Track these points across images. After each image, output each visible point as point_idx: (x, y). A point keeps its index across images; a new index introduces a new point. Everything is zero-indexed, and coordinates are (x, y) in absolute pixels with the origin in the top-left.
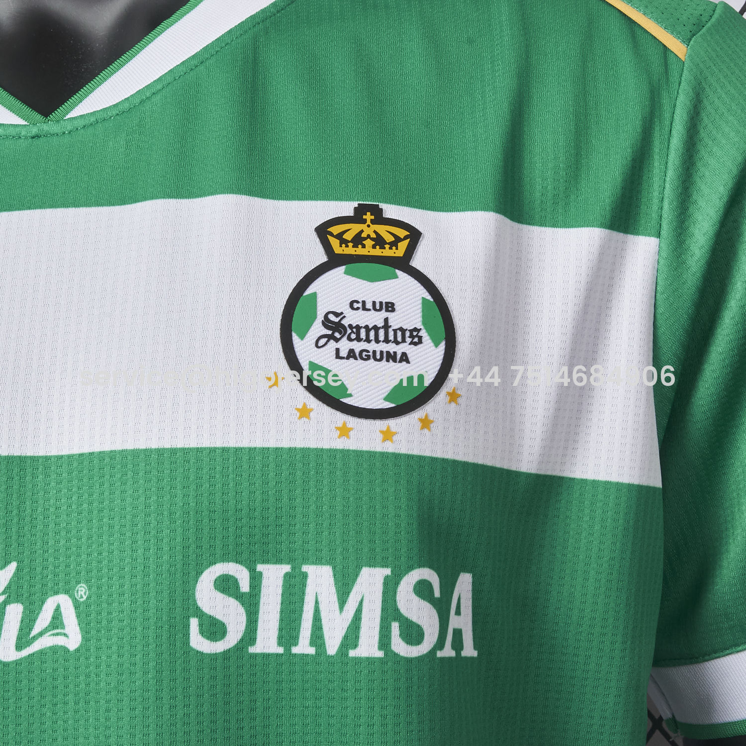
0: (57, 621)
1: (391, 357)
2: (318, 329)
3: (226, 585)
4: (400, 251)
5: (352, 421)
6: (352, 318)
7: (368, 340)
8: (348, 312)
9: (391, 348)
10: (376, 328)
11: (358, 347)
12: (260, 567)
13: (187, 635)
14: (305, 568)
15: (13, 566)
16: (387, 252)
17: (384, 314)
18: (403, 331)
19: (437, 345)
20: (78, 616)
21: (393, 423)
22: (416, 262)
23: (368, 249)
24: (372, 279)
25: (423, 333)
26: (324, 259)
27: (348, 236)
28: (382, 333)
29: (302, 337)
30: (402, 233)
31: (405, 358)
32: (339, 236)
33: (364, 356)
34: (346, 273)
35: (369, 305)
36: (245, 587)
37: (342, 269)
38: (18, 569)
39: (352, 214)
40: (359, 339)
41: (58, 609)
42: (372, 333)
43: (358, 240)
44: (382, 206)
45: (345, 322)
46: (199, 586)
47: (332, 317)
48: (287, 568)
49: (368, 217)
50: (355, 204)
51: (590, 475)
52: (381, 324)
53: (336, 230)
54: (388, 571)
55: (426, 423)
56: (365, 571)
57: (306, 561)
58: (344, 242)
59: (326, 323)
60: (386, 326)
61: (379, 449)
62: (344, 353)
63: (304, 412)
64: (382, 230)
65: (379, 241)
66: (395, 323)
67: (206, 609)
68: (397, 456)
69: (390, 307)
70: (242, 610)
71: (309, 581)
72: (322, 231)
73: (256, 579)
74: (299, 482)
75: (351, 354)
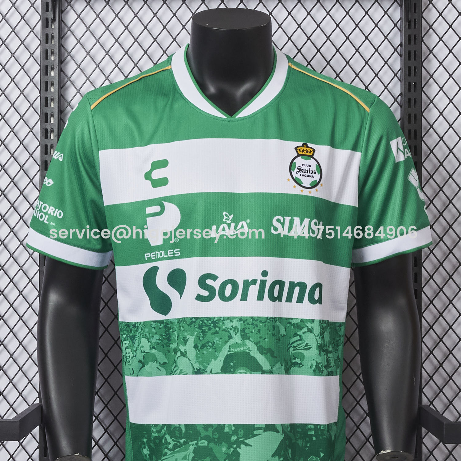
0: (242, 227)
1: (310, 176)
2: (296, 170)
3: (278, 220)
4: (311, 154)
5: (303, 189)
6: (303, 168)
7: (306, 173)
8: (302, 166)
9: (310, 174)
10: (307, 170)
11: (304, 174)
12: (285, 217)
13: (271, 230)
14: (294, 218)
15: (233, 215)
16: (309, 154)
17: (309, 167)
18: (312, 171)
19: (319, 174)
20: (247, 226)
21: (311, 190)
22: (314, 157)
23: (305, 153)
24: (306, 159)
25: (316, 172)
26: (297, 155)
27: (301, 150)
28: (308, 171)
29: (293, 171)
30: (312, 150)
31: (313, 177)
32: (299, 150)
33: (305, 176)
34: (301, 158)
35: (306, 165)
36: (282, 221)
37: (300, 157)
38: (233, 216)
39: (301, 145)
40: (304, 172)
41: (242, 224)
42: (307, 171)
43: (303, 151)
44: (308, 144)
45: (302, 169)
46: (273, 220)
47: (299, 167)
48: (290, 218)
49: (305, 146)
50: (302, 143)
51: (344, 204)
52: (308, 169)
53: (299, 148)
54: (310, 219)
55: (317, 190)
56: (306, 219)
57: (294, 217)
58: (300, 151)
59: (298, 168)
60: (309, 170)
61: (308, 195)
62: (302, 175)
63: (295, 187)
64: (308, 149)
65: (307, 152)
66: (311, 170)
67: (274, 225)
68: (311, 197)
69: (310, 166)
70: (281, 226)
71: (295, 221)
72: (296, 148)
73: (284, 220)
74: (293, 201)
75: (303, 175)
